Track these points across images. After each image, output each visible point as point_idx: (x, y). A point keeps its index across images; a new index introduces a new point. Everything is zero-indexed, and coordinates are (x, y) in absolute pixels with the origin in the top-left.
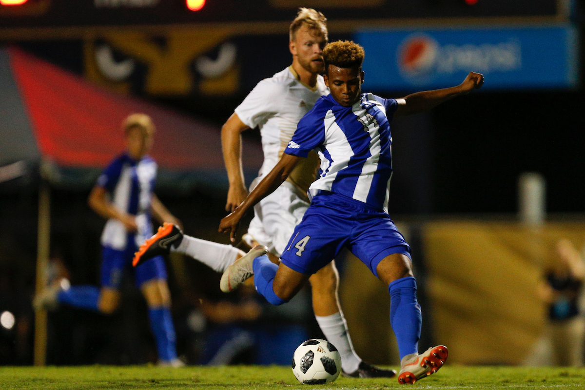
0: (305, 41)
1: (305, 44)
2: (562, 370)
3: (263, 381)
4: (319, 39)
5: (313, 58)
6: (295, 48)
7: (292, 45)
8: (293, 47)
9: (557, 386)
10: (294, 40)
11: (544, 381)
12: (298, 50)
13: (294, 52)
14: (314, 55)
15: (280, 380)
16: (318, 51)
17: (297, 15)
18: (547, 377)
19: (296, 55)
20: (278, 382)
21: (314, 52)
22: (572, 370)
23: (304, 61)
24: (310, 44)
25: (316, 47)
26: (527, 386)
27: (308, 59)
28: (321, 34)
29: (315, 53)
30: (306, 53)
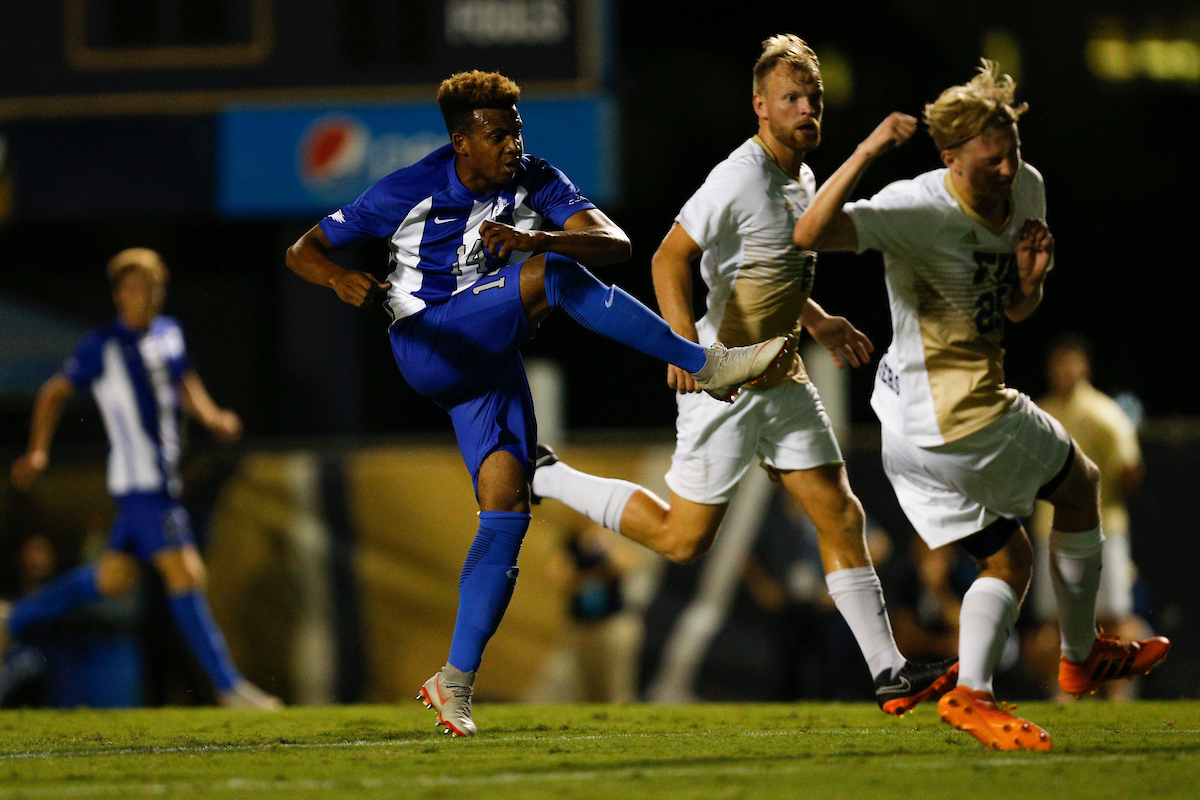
0: (783, 92)
1: (784, 98)
2: (597, 709)
3: (65, 736)
4: (809, 88)
5: (800, 122)
6: (764, 107)
7: (757, 100)
8: (761, 104)
9: (589, 737)
10: (763, 90)
11: (566, 728)
12: (769, 111)
13: (762, 113)
14: (801, 118)
15: (95, 733)
16: (808, 110)
17: (763, 50)
18: (570, 722)
19: (766, 119)
20: (90, 737)
21: (801, 111)
22: (613, 710)
23: (782, 129)
24: (794, 97)
25: (803, 104)
26: (534, 739)
27: (789, 124)
28: (812, 80)
29: (804, 113)
30: (786, 113)
